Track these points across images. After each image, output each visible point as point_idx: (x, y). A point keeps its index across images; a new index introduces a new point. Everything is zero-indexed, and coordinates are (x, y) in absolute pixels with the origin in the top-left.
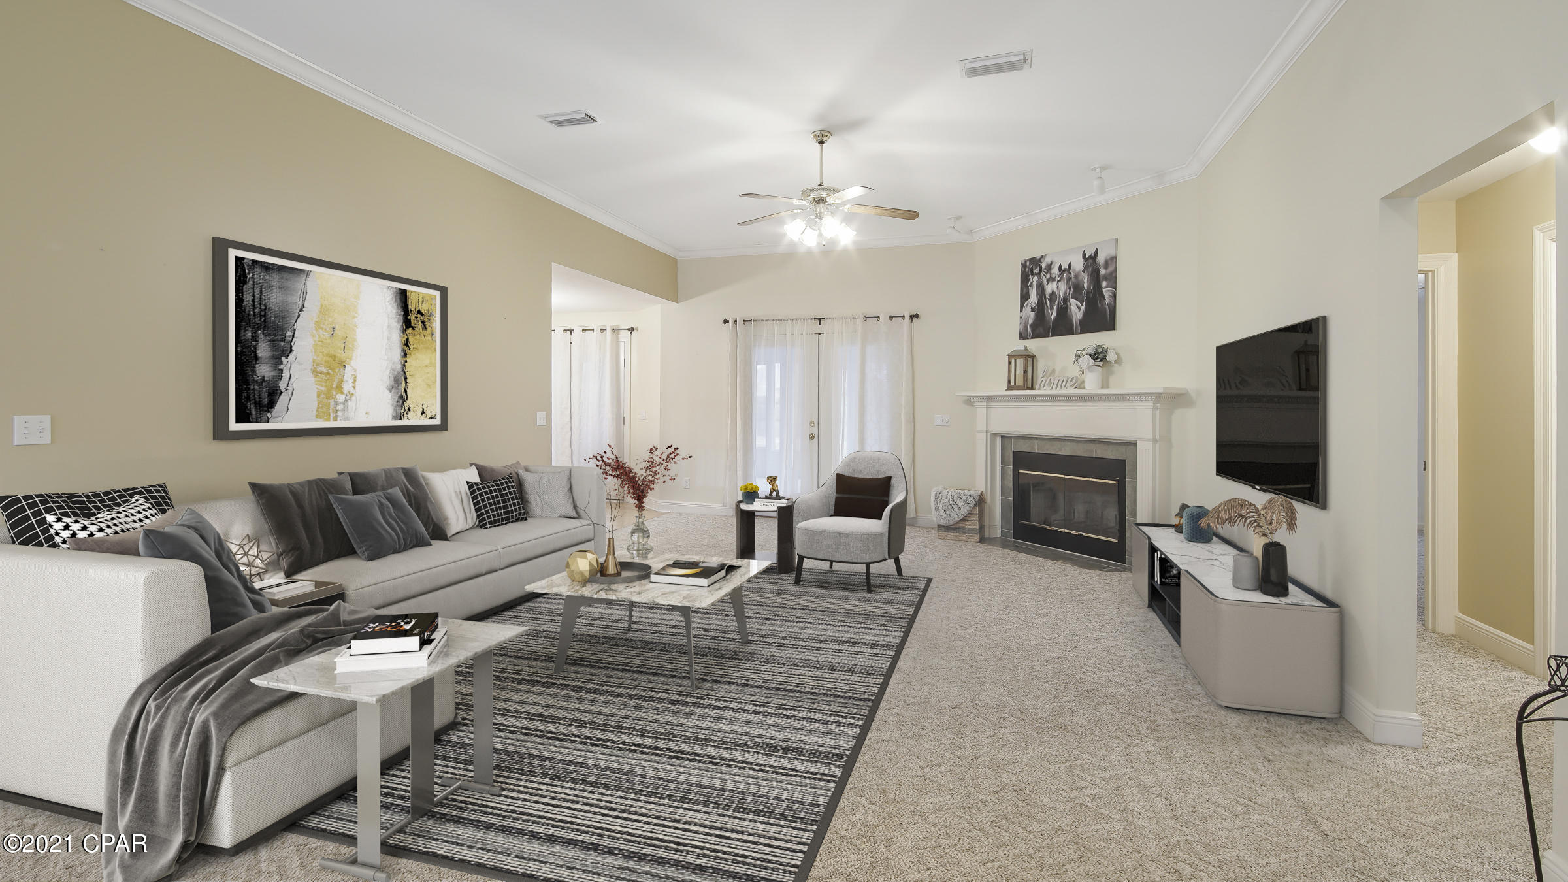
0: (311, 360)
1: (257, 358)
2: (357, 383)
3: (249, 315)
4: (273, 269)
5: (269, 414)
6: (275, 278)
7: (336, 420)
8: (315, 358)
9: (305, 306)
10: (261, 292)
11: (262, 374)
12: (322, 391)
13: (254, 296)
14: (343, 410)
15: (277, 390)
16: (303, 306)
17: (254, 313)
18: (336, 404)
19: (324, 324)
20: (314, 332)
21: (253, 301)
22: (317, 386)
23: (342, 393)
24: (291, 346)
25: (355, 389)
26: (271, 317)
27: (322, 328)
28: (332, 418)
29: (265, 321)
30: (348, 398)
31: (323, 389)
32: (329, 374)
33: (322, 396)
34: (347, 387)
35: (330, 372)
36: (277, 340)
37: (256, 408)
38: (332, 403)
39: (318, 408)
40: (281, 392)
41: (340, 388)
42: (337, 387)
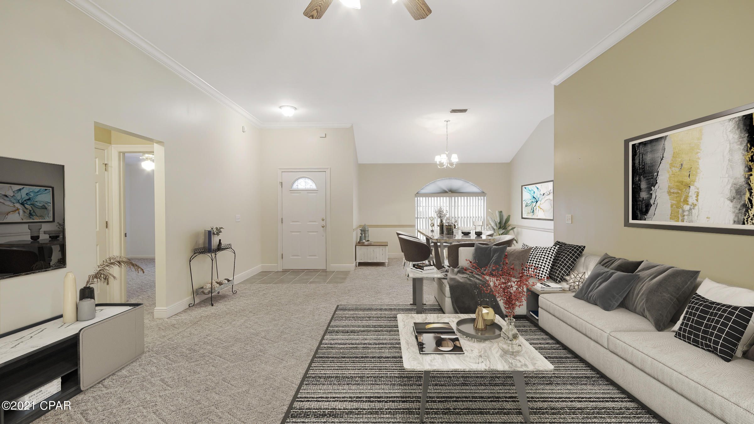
0: (667, 186)
1: (640, 189)
2: (699, 197)
3: (637, 169)
4: (648, 143)
5: (645, 216)
6: (649, 148)
7: (683, 222)
8: (670, 184)
9: (664, 156)
10: (642, 157)
11: (643, 197)
12: (674, 203)
13: (639, 160)
14: (688, 215)
15: (649, 204)
16: (663, 157)
17: (640, 168)
18: (683, 211)
19: (675, 164)
20: (670, 170)
21: (639, 162)
22: (670, 201)
23: (688, 204)
24: (656, 180)
25: (698, 201)
26: (647, 168)
27: (674, 166)
28: (680, 220)
29: (644, 171)
30: (692, 207)
31: (674, 202)
32: (678, 193)
33: (674, 207)
34: (692, 200)
35: (679, 191)
36: (649, 179)
37: (640, 213)
38: (681, 211)
39: (671, 214)
40: (651, 205)
41: (686, 201)
42: (684, 201)
